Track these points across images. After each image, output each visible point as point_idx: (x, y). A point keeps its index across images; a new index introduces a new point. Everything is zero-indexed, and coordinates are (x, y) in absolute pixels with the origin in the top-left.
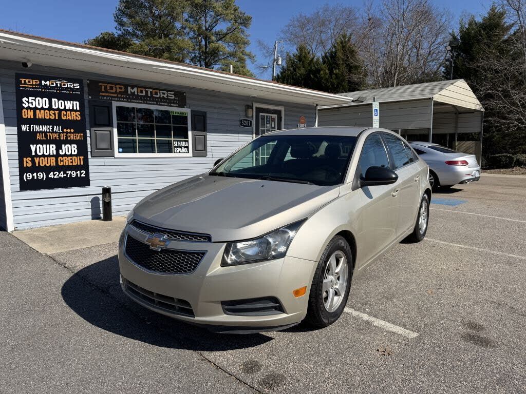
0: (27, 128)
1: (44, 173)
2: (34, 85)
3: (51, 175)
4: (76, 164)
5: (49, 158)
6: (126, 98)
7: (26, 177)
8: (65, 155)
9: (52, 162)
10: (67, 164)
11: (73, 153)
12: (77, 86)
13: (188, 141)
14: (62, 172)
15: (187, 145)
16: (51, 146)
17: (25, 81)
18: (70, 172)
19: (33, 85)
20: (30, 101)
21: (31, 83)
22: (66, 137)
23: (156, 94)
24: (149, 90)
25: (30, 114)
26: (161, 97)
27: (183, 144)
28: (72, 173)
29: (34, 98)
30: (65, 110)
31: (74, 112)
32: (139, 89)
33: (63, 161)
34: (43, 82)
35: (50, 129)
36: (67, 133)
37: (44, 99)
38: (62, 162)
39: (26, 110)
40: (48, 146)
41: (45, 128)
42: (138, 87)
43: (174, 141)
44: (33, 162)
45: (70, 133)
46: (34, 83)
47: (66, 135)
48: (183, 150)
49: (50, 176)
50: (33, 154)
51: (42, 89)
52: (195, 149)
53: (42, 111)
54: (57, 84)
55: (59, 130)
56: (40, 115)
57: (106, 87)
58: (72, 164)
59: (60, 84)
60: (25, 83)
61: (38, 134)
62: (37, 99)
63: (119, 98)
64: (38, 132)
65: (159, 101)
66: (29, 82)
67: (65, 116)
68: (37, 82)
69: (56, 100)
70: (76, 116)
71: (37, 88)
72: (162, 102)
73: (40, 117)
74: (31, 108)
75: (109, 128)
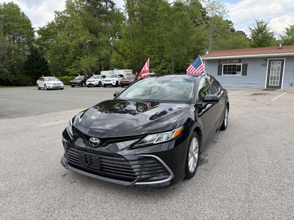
6: (226, 63)
24: (231, 61)
27: (239, 72)
42: (229, 60)
43: (237, 72)
48: (239, 74)
52: (242, 74)
57: (222, 61)
65: (233, 63)
75: (221, 69)
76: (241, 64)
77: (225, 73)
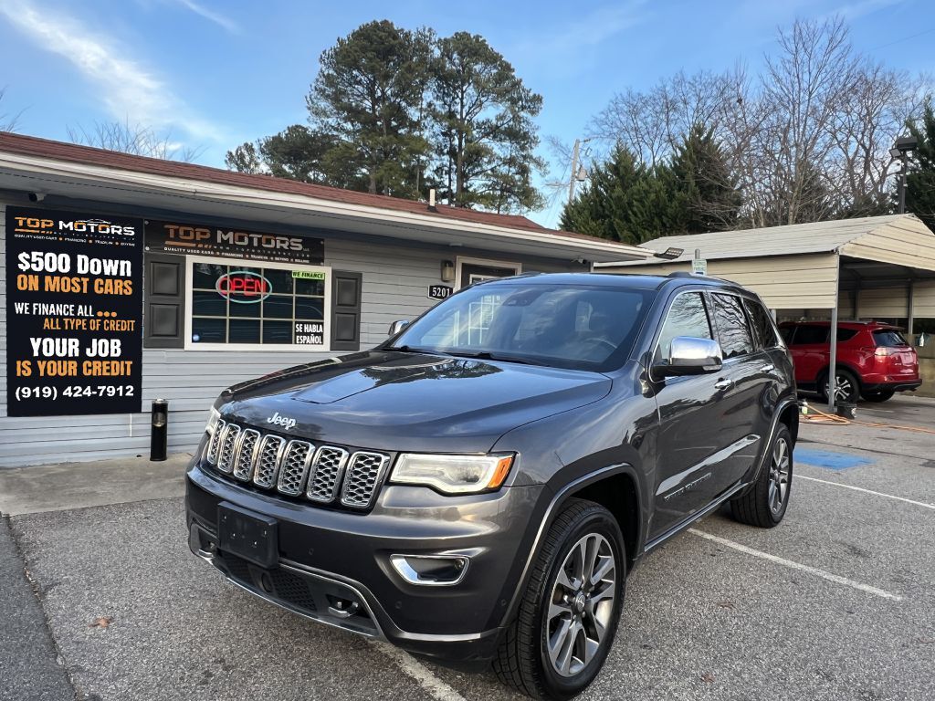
0: (26, 308)
1: (54, 388)
2: (43, 229)
3: (68, 392)
4: (117, 374)
5: (65, 362)
6: (212, 249)
7: (21, 394)
8: (97, 358)
9: (72, 368)
10: (100, 374)
11: (113, 355)
12: (130, 231)
13: (322, 324)
14: (89, 388)
15: (321, 330)
16: (71, 340)
17: (25, 222)
18: (104, 388)
19: (40, 228)
20: (34, 259)
21: (37, 225)
22: (101, 327)
23: (268, 242)
24: (256, 237)
25: (33, 284)
26: (278, 247)
27: (314, 329)
28: (108, 390)
29: (41, 254)
30: (102, 276)
31: (120, 281)
32: (237, 234)
33: (92, 368)
34: (61, 223)
35: (71, 310)
36: (103, 318)
37: (61, 256)
38: (90, 371)
39: (25, 277)
40: (64, 340)
41: (60, 310)
42: (235, 231)
43: (296, 323)
44: (35, 368)
45: (110, 318)
46: (43, 226)
47: (101, 323)
48: (313, 339)
49: (65, 393)
50: (36, 354)
51: (58, 236)
52: (335, 337)
53: (57, 279)
54: (88, 228)
55: (88, 313)
56: (52, 285)
57: (176, 232)
58: (108, 374)
59: (96, 228)
60: (25, 226)
61: (47, 320)
62: (48, 255)
63: (200, 249)
64: (45, 316)
65: (271, 254)
66: (33, 223)
67: (102, 289)
68: (49, 223)
69: (86, 258)
70: (124, 287)
71: (49, 235)
72: (278, 256)
73: (52, 290)
74: (34, 273)
75: (175, 300)
77: (206, 332)
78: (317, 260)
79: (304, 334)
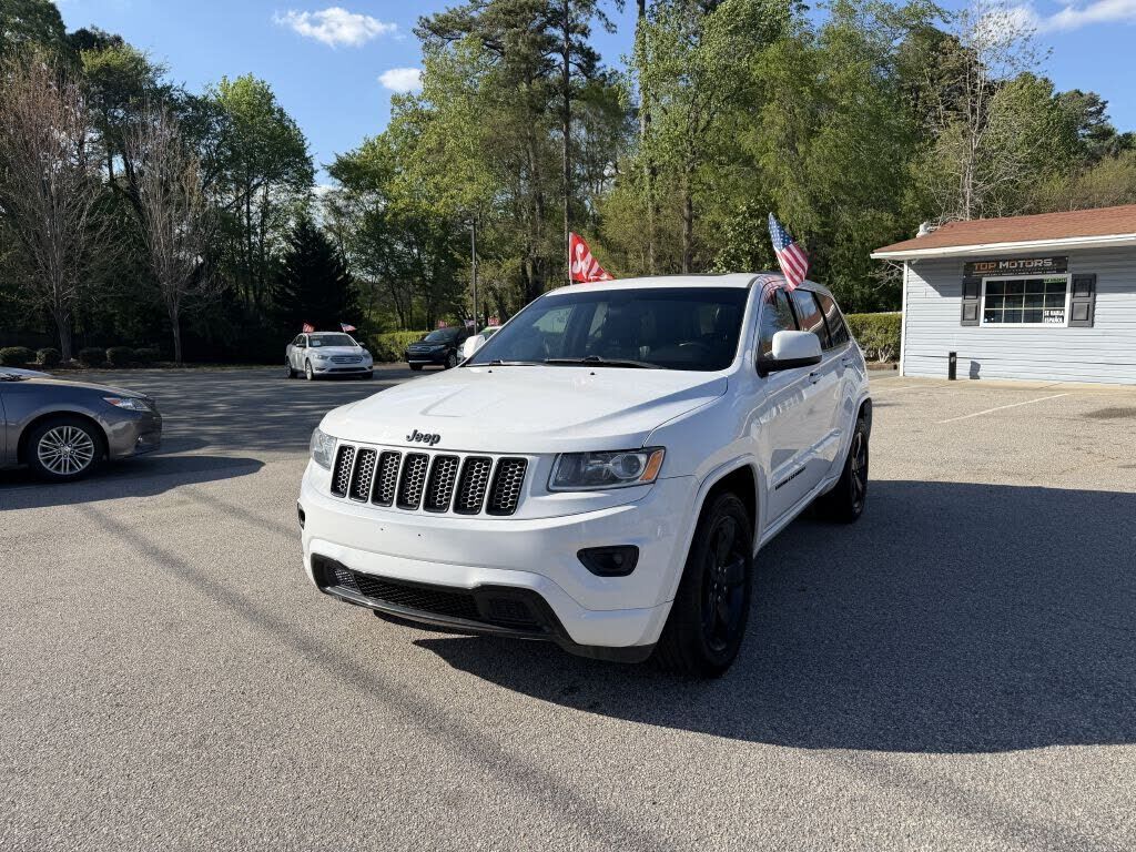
6: (997, 273)
13: (1064, 310)
15: (1062, 314)
23: (1030, 263)
24: (1022, 262)
26: (1036, 266)
27: (1057, 313)
32: (1011, 263)
42: (1010, 261)
43: (1045, 310)
48: (1057, 320)
52: (1072, 318)
57: (979, 267)
63: (990, 273)
65: (1031, 271)
72: (1036, 271)
75: (977, 301)
76: (1067, 277)
77: (991, 317)
78: (1060, 271)
79: (1050, 316)
